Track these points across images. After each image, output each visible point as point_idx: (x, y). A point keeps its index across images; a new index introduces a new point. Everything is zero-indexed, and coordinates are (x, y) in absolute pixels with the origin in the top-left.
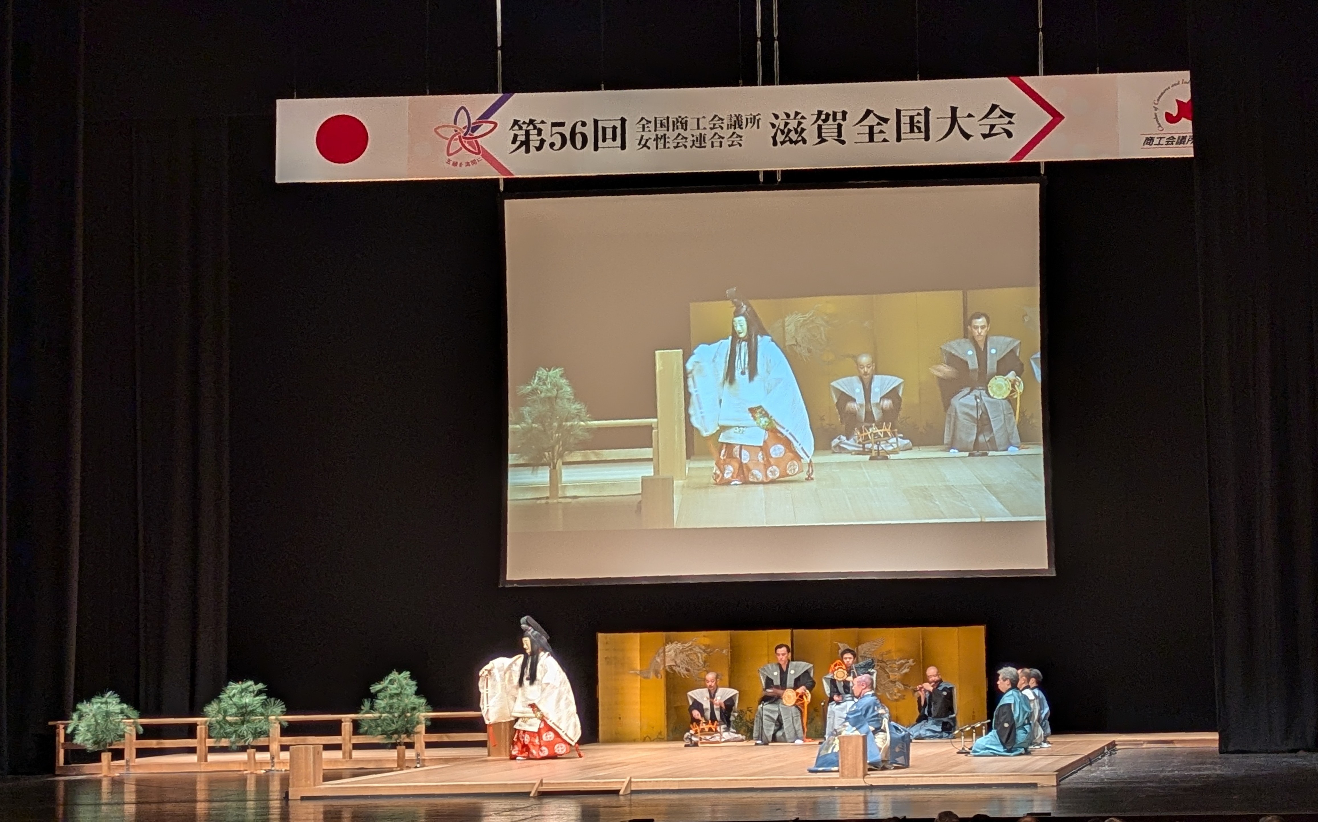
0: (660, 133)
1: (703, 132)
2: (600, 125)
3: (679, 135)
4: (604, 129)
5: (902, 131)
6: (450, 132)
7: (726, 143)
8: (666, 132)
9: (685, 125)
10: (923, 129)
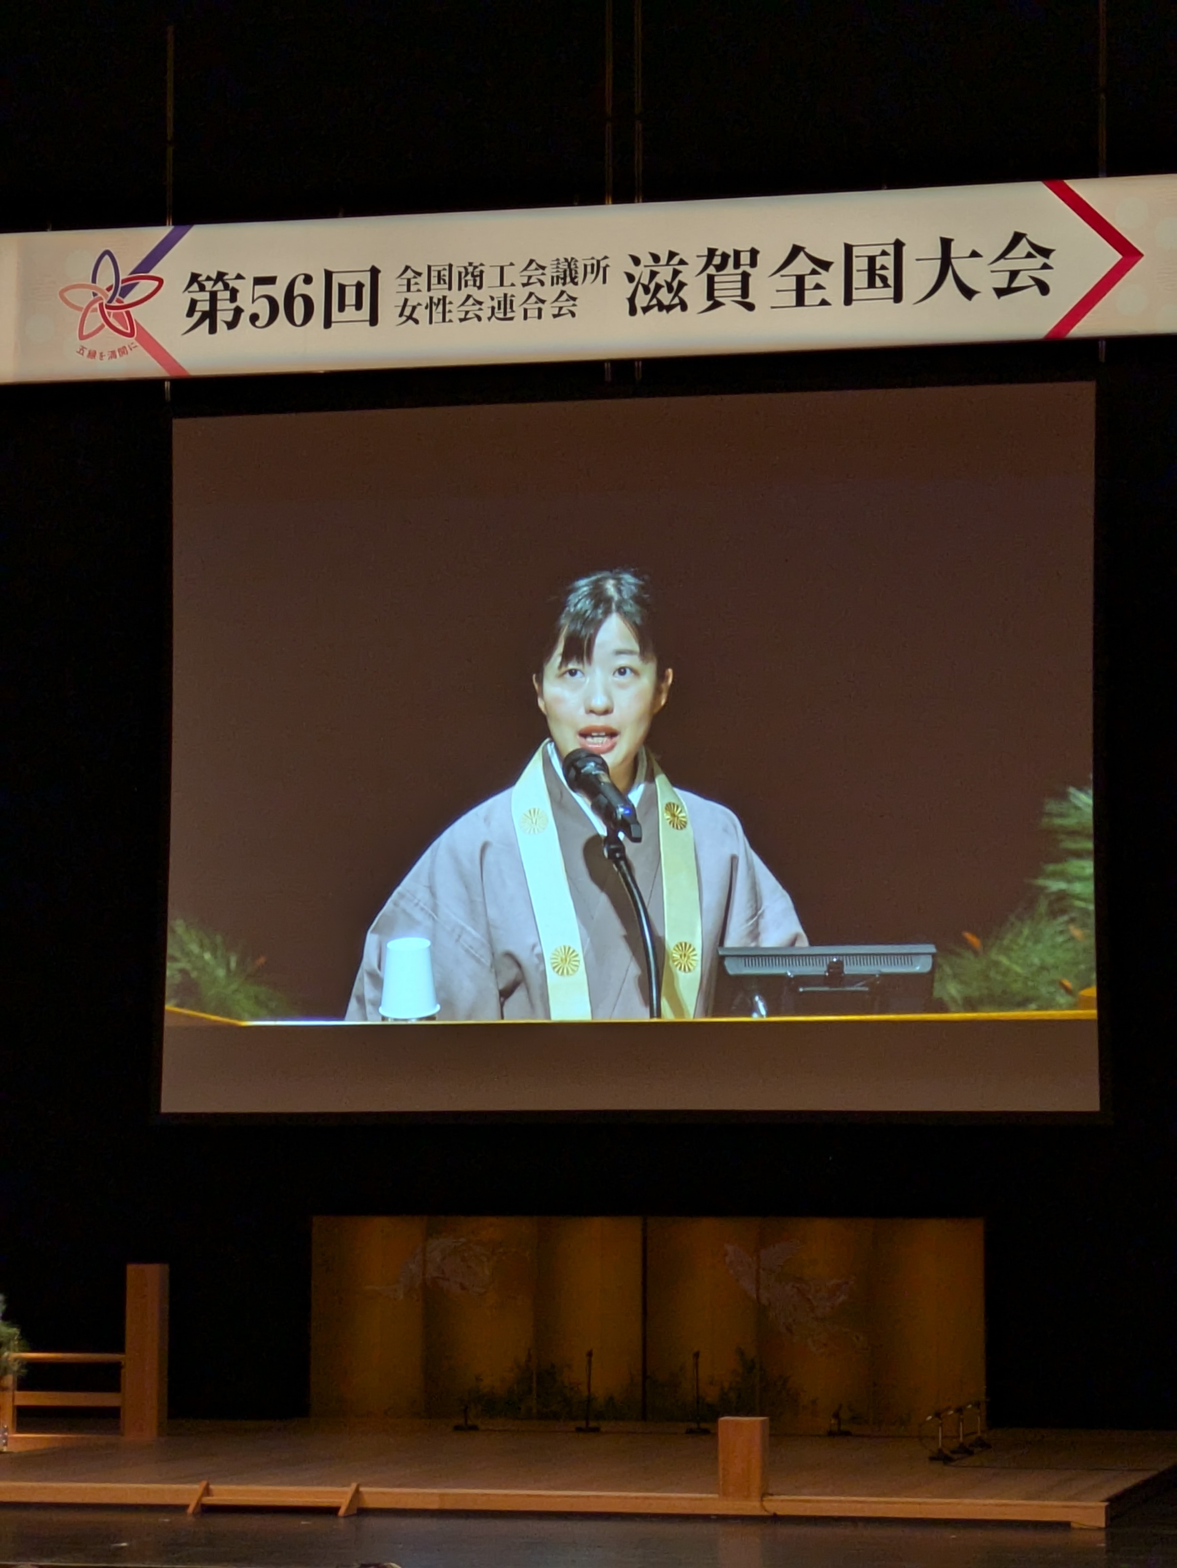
0: (437, 294)
1: (510, 291)
2: (336, 280)
3: (469, 297)
4: (342, 288)
5: (855, 285)
6: (83, 297)
7: (549, 310)
8: (446, 293)
9: (478, 279)
10: (891, 282)
